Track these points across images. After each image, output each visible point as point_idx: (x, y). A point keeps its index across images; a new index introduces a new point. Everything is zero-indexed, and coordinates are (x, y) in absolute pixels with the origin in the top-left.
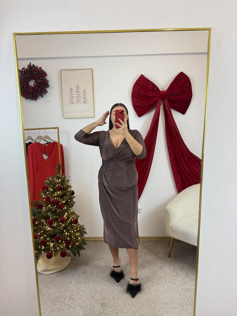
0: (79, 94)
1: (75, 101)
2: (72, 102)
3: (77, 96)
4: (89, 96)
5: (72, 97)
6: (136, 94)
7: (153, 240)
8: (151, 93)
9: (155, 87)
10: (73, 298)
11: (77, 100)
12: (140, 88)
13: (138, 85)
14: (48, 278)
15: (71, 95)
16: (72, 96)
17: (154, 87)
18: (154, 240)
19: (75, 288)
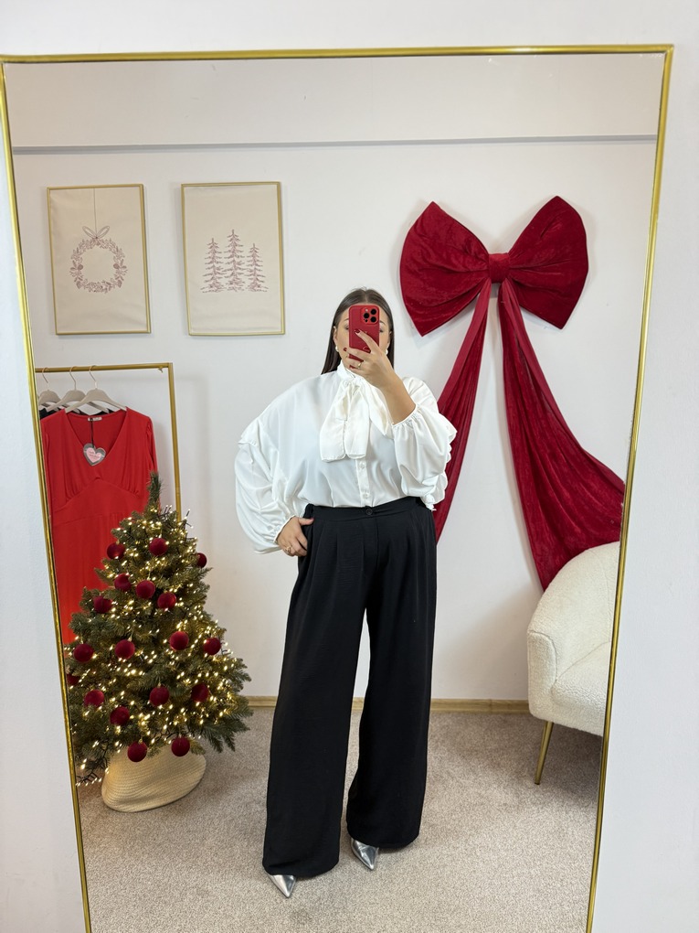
0: (237, 260)
1: (224, 281)
2: (216, 287)
3: (231, 266)
4: (268, 268)
5: (216, 271)
6: (415, 262)
7: (454, 709)
8: (461, 259)
9: (474, 243)
10: (207, 892)
11: (231, 279)
12: (426, 246)
13: (420, 236)
14: (134, 824)
15: (211, 262)
16: (217, 266)
17: (468, 242)
18: (459, 710)
19: (215, 859)
